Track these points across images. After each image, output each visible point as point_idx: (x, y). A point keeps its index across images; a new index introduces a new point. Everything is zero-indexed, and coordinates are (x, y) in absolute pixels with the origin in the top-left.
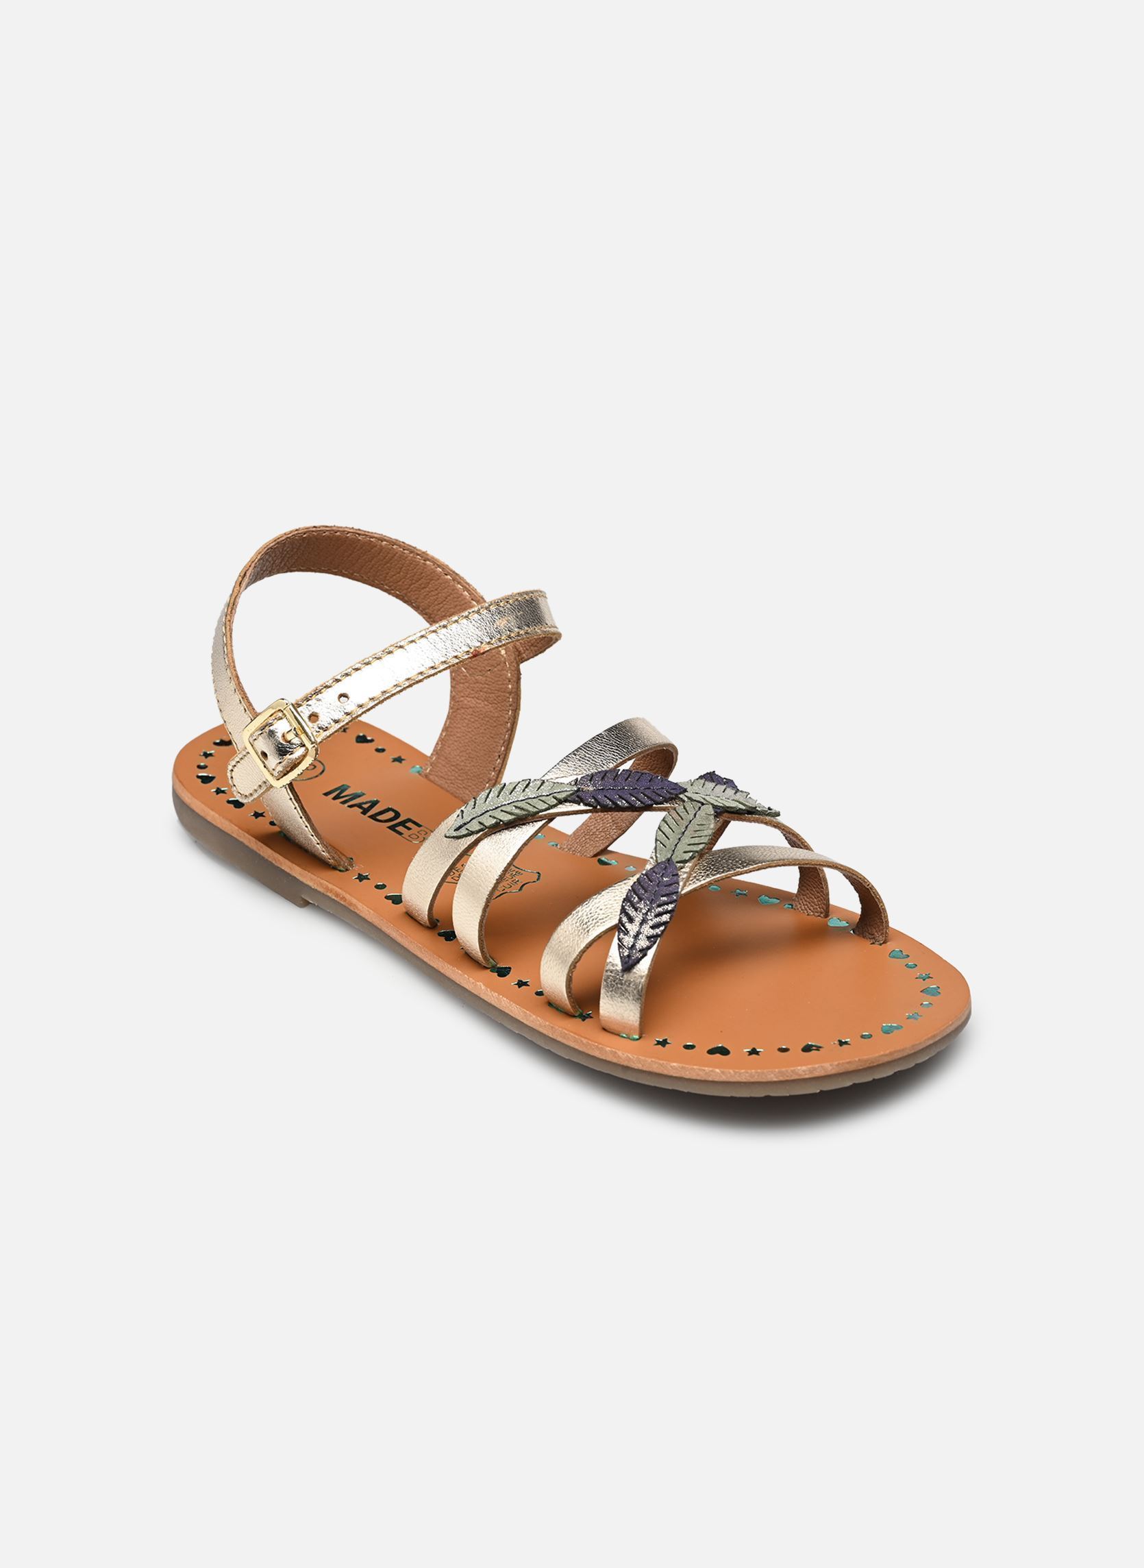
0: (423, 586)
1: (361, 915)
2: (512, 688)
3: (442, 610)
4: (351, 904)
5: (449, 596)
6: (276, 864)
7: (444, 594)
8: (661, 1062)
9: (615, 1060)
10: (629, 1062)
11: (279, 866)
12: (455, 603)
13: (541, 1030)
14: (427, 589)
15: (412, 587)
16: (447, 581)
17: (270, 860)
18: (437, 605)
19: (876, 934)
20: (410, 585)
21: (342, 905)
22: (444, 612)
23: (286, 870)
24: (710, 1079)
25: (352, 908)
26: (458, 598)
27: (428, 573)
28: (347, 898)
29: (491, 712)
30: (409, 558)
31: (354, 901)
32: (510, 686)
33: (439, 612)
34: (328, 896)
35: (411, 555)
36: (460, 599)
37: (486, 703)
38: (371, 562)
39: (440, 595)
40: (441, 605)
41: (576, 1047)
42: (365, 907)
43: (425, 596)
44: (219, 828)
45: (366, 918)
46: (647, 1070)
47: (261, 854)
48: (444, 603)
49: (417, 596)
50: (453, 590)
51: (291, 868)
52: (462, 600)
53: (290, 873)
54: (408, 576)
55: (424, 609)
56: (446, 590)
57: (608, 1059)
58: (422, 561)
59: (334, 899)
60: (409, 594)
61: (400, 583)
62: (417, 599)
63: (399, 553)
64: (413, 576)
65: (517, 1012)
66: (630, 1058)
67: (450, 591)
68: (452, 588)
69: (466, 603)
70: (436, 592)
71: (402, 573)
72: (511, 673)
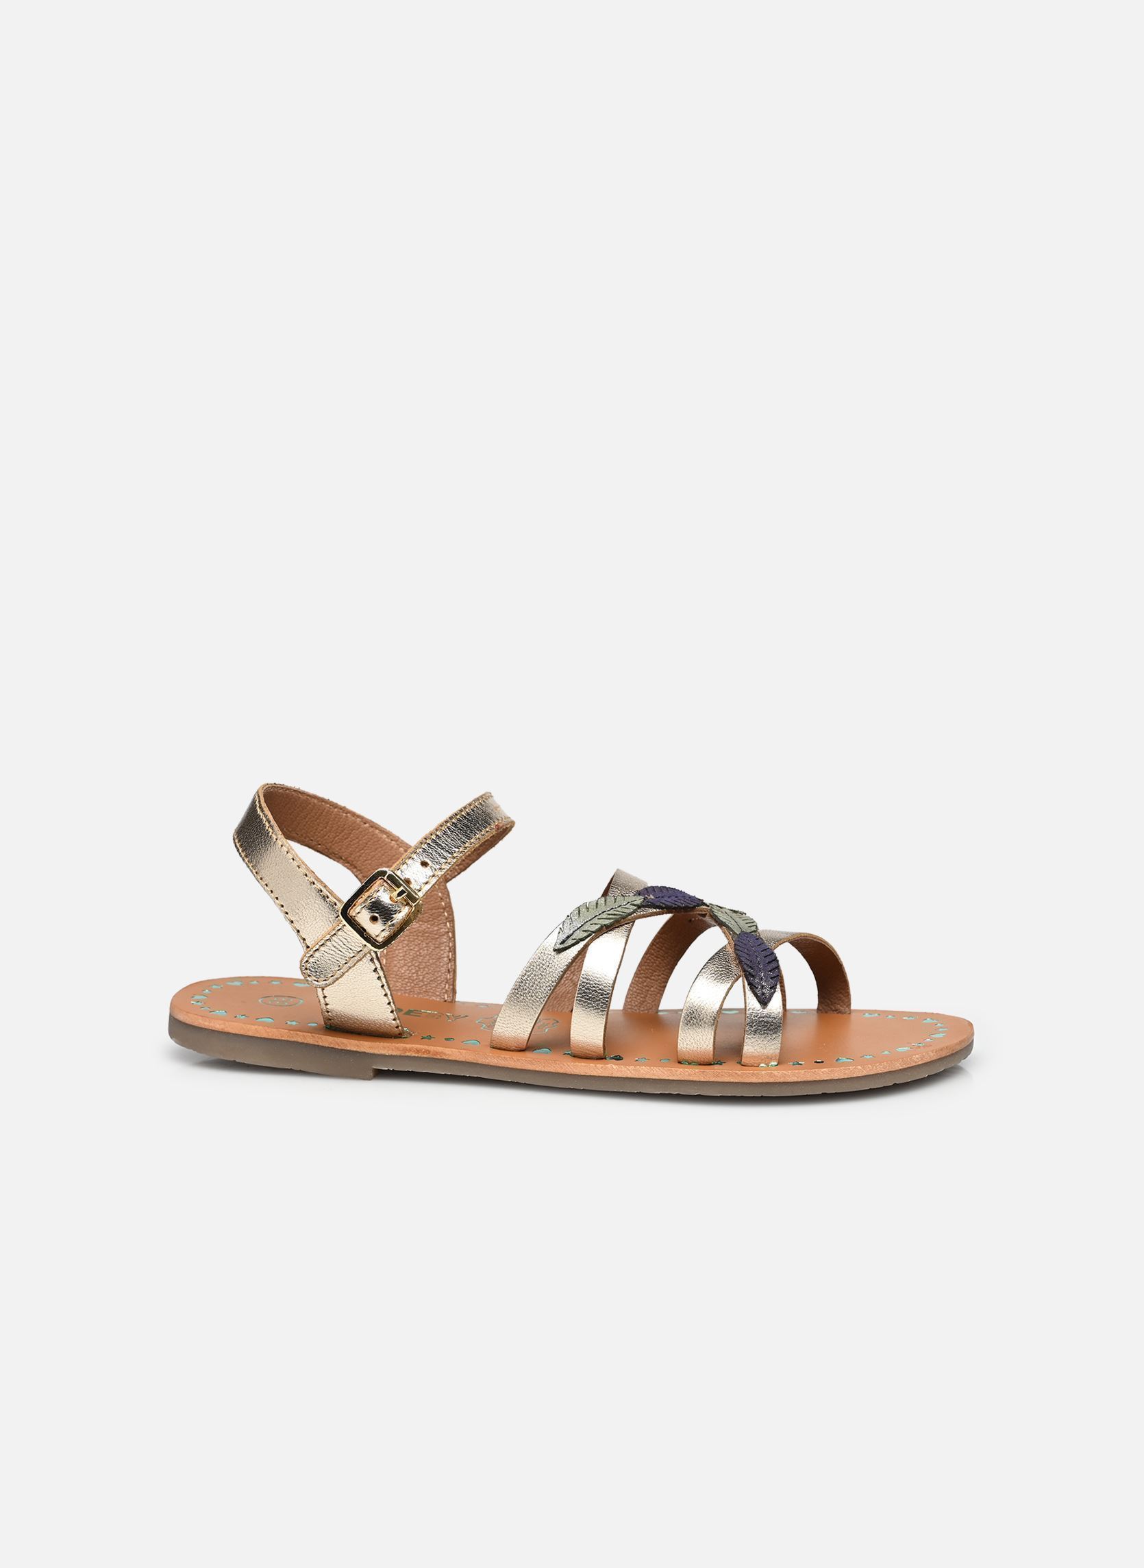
0: (345, 836)
1: (450, 1058)
2: (445, 904)
3: (364, 855)
4: (437, 1053)
5: (369, 841)
6: (339, 1048)
7: (364, 841)
8: (814, 1070)
9: (772, 1080)
10: (785, 1077)
11: (343, 1048)
12: (376, 847)
13: (691, 1078)
14: (349, 839)
15: (336, 839)
16: (366, 829)
17: (332, 1046)
18: (358, 852)
19: (841, 1008)
20: (334, 838)
21: (426, 1058)
22: (365, 857)
23: (352, 1049)
24: (855, 1076)
25: (439, 1057)
26: (377, 842)
27: (350, 824)
28: (432, 1050)
29: (429, 928)
30: (334, 813)
31: (440, 1049)
32: (443, 903)
33: (361, 858)
34: (408, 1056)
35: (336, 810)
36: (380, 842)
37: (421, 923)
38: (305, 819)
39: (361, 842)
40: (363, 851)
41: (732, 1080)
42: (454, 1050)
43: (347, 846)
44: (265, 1039)
45: (457, 1059)
46: (802, 1080)
47: (321, 1044)
48: (365, 848)
49: (340, 847)
50: (373, 835)
51: (358, 1046)
52: (382, 842)
53: (358, 1050)
54: (333, 829)
55: (346, 858)
56: (366, 837)
57: (764, 1081)
58: (345, 815)
59: (414, 1057)
60: (333, 847)
61: (325, 838)
62: (340, 849)
63: (327, 808)
64: (337, 829)
65: (660, 1073)
66: (785, 1074)
67: (370, 837)
68: (372, 834)
69: (386, 844)
70: (357, 840)
71: (328, 828)
72: (441, 892)
